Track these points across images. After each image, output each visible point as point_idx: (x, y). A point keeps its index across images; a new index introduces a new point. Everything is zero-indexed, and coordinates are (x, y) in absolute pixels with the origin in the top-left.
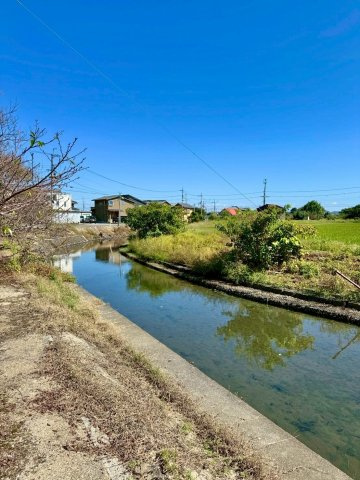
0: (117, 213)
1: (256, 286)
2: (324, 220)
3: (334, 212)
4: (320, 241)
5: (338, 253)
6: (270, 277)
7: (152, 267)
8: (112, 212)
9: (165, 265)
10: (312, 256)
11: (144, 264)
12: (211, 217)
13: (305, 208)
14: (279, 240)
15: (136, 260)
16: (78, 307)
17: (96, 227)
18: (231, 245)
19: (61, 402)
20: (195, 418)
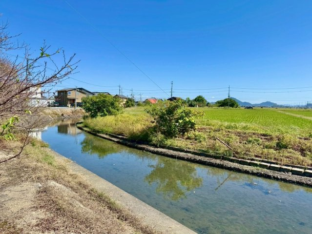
0: (74, 100)
1: (170, 148)
2: (206, 107)
3: (212, 103)
4: (206, 120)
5: (217, 127)
6: (178, 142)
7: (101, 137)
8: (70, 100)
9: (110, 135)
10: (201, 129)
11: (95, 135)
12: (138, 104)
13: (195, 100)
14: (183, 119)
15: (89, 132)
16: (55, 164)
17: (59, 110)
18: (153, 122)
19: (55, 225)
20: (142, 229)
